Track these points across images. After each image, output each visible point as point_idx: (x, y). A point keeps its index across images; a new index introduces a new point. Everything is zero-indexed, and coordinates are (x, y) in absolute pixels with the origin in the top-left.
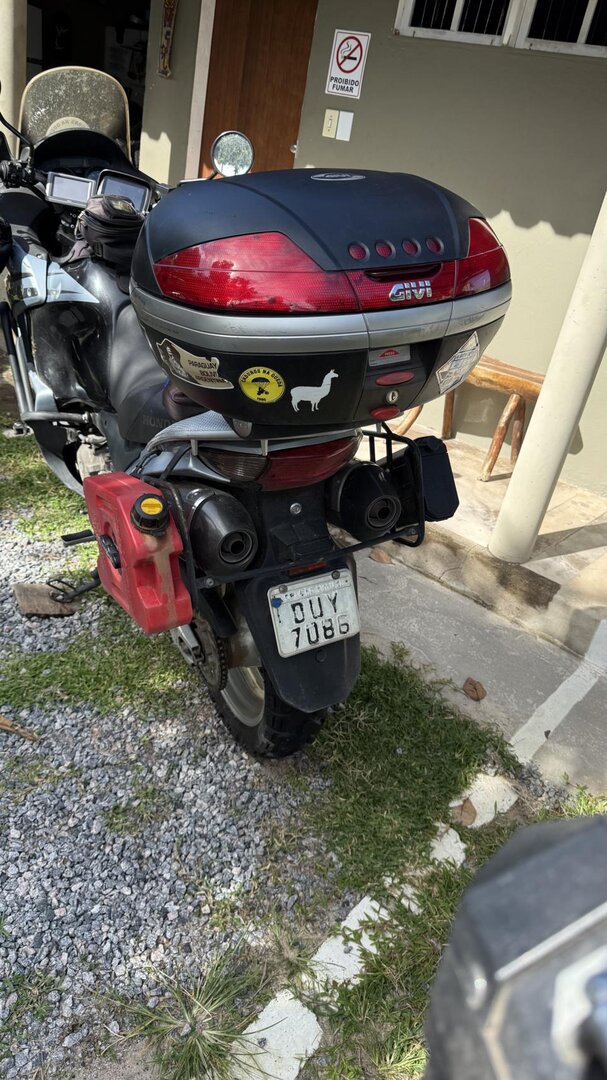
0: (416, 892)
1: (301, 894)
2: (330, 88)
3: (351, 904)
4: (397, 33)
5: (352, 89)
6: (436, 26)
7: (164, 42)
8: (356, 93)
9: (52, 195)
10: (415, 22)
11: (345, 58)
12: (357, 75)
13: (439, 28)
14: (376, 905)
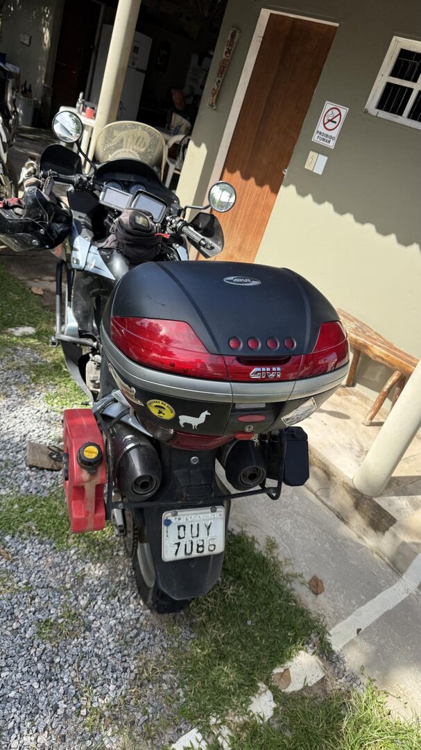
0: (230, 734)
1: (151, 716)
2: (315, 138)
3: (183, 732)
4: (366, 112)
5: (329, 142)
6: (393, 112)
7: (216, 86)
8: (332, 144)
9: (103, 199)
10: (380, 106)
11: (329, 121)
12: (335, 133)
13: (395, 113)
14: (200, 736)
